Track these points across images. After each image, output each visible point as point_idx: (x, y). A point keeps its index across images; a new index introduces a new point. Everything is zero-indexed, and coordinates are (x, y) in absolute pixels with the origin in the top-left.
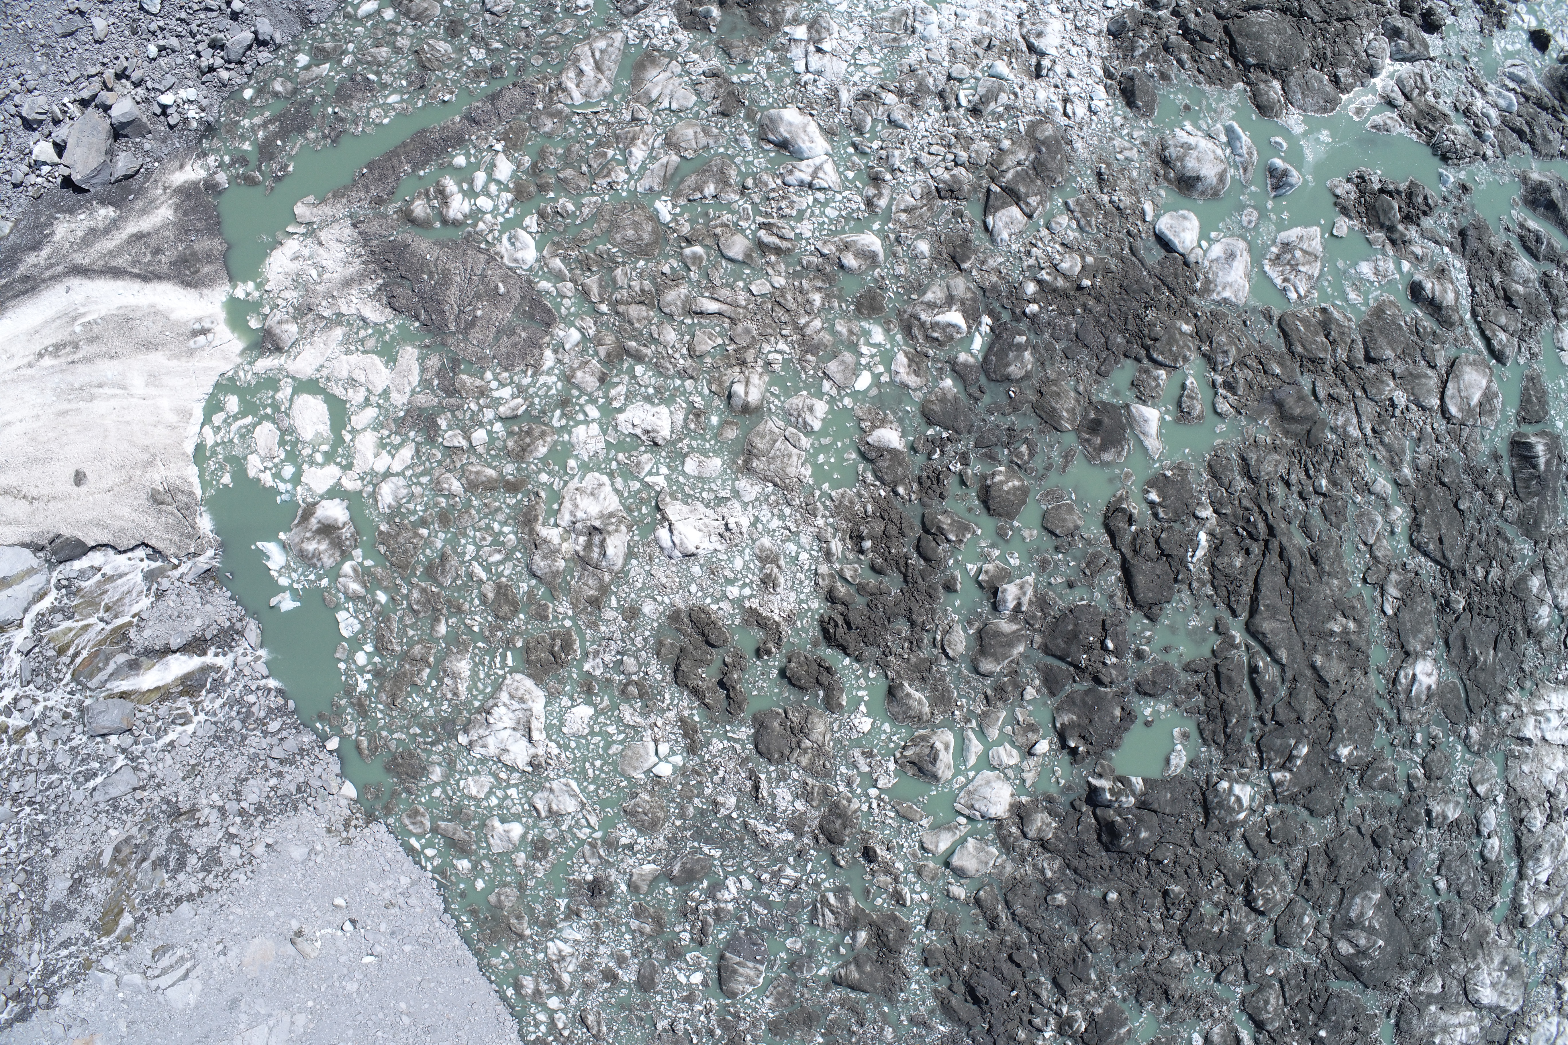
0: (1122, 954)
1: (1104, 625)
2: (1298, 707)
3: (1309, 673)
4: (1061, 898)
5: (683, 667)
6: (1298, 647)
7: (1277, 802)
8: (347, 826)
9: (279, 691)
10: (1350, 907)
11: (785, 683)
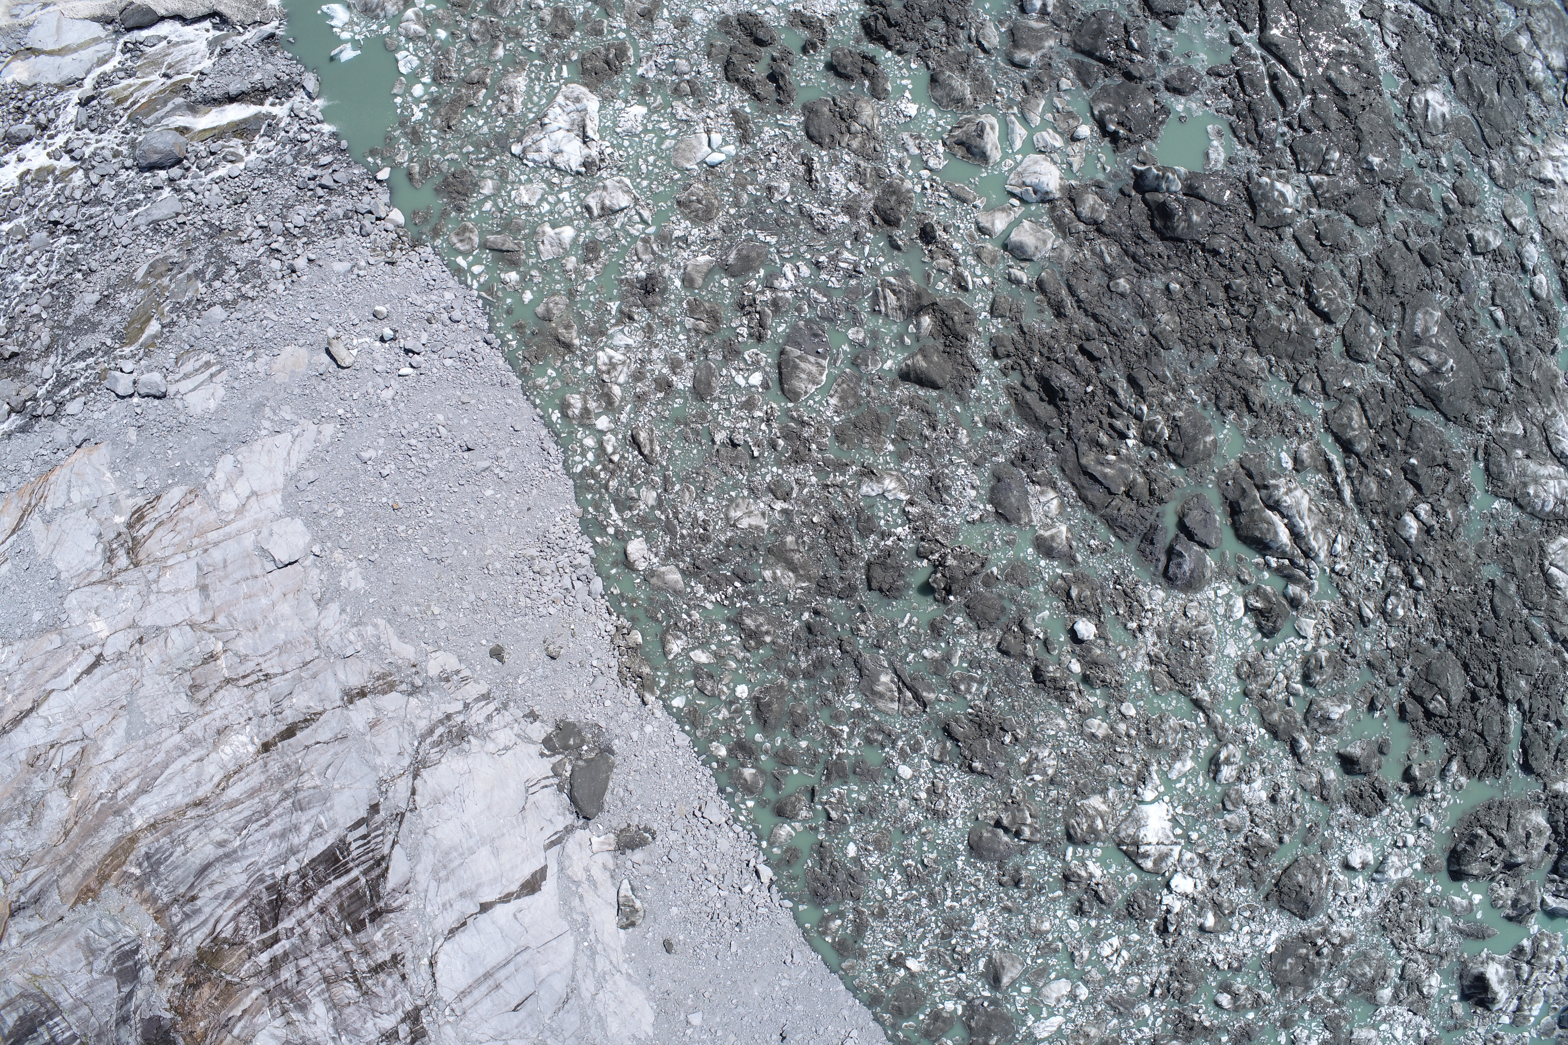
0: (1194, 353)
1: (1125, 27)
2: (1321, 115)
3: (1326, 86)
4: (1123, 284)
5: (734, 60)
7: (1320, 206)
8: (393, 248)
9: (333, 135)
10: (1413, 321)
11: (831, 74)
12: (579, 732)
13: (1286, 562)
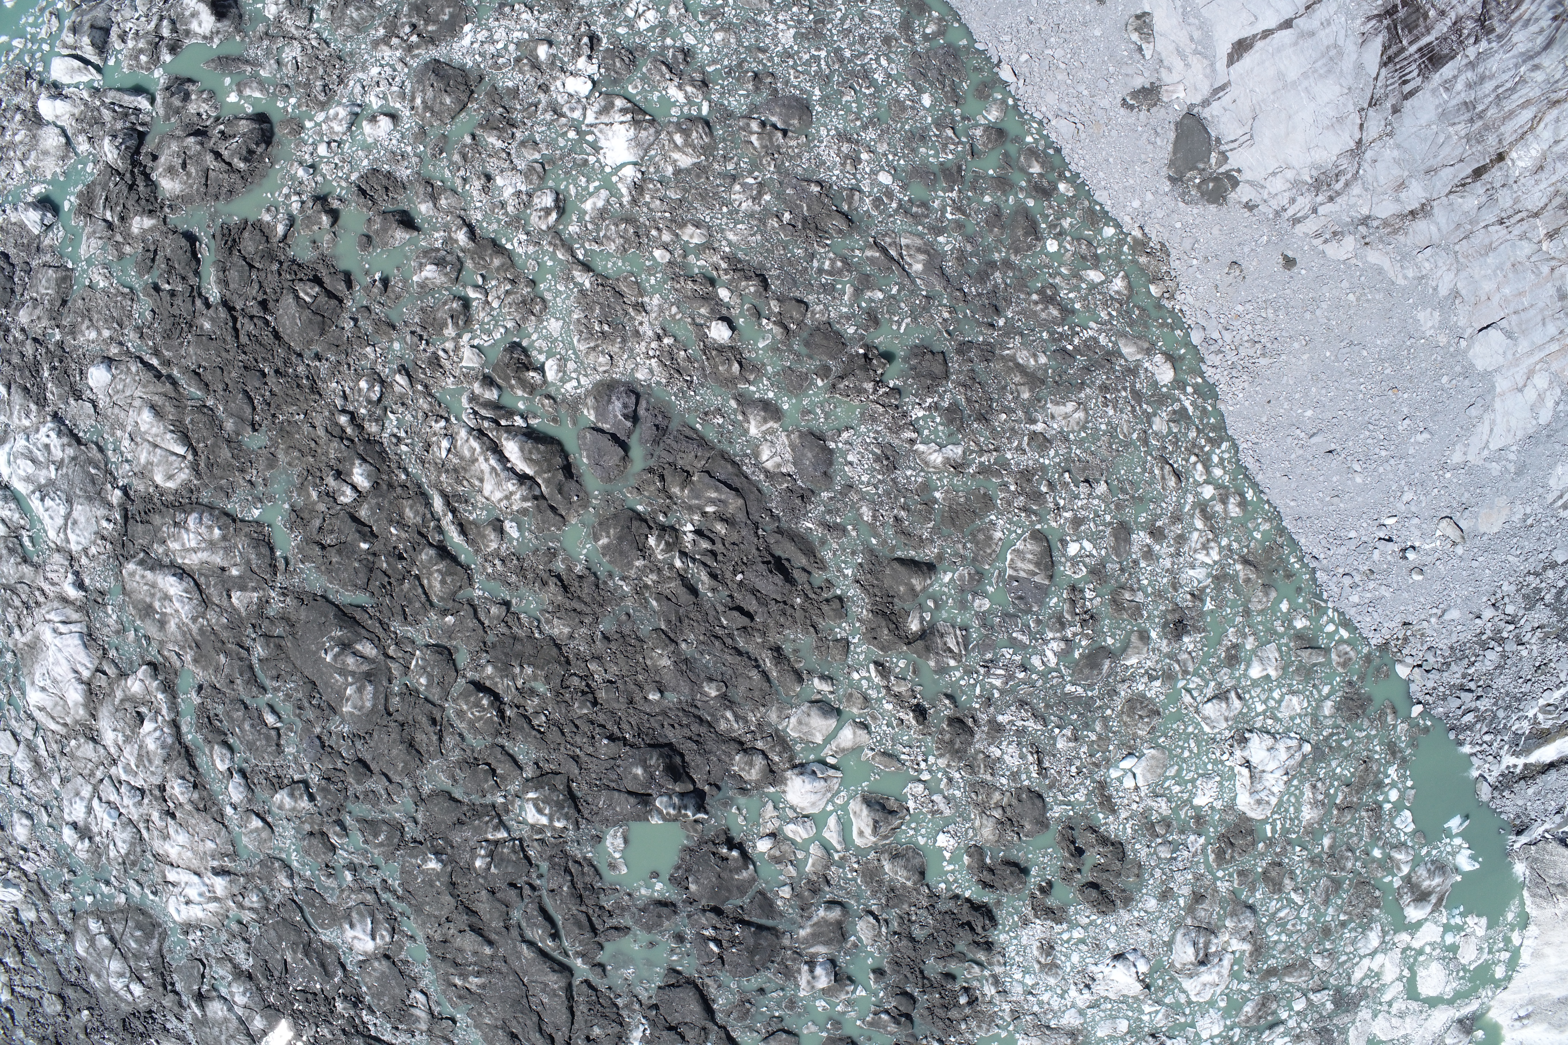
0: (626, 630)
1: (724, 964)
2: (498, 905)
3: (493, 937)
4: (712, 691)
6: (511, 959)
7: (494, 806)
8: (1406, 639)
9: (1461, 744)
10: (375, 697)
11: (1023, 864)
12: (1202, 195)
13: (503, 422)
